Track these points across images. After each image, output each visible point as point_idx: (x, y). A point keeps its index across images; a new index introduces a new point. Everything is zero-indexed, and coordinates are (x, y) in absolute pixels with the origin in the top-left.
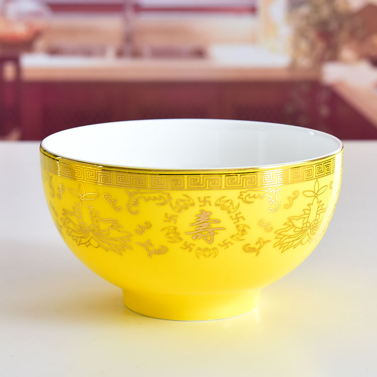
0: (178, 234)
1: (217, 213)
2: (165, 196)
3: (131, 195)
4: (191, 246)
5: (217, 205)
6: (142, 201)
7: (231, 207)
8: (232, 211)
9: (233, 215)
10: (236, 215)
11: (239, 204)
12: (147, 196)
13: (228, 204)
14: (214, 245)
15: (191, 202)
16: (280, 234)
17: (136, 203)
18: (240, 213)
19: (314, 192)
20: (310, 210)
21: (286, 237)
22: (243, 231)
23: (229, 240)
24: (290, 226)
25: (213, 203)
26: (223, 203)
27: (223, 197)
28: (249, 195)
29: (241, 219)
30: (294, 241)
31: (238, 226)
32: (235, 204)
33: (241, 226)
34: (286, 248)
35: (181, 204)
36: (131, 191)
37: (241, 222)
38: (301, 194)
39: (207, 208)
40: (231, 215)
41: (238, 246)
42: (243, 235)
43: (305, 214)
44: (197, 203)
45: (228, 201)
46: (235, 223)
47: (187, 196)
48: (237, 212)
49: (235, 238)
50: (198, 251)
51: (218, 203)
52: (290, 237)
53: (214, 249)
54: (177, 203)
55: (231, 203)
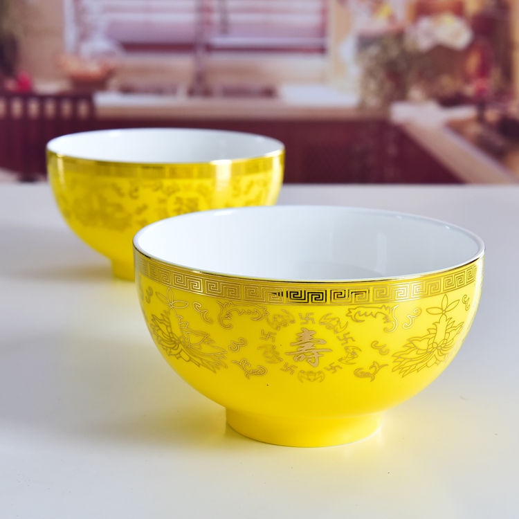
0: (277, 353)
1: (321, 332)
2: (261, 311)
3: (222, 306)
4: (292, 368)
5: (321, 323)
6: (234, 314)
7: (338, 327)
8: (339, 330)
9: (341, 335)
10: (345, 335)
11: (347, 323)
12: (240, 308)
13: (334, 323)
14: (320, 368)
15: (291, 318)
16: (399, 357)
17: (228, 316)
18: (349, 333)
19: (442, 309)
20: (436, 329)
21: (406, 361)
22: (354, 353)
23: (337, 363)
24: (411, 348)
25: (317, 320)
26: (328, 321)
27: (328, 315)
28: (359, 312)
29: (350, 341)
30: (417, 364)
31: (346, 348)
32: (343, 323)
33: (350, 348)
34: (408, 372)
35: (280, 320)
36: (223, 301)
37: (350, 343)
38: (424, 311)
39: (310, 326)
40: (337, 335)
41: (348, 370)
42: (354, 358)
43: (430, 334)
44: (298, 321)
45: (334, 319)
46: (343, 344)
47: (286, 312)
48: (346, 332)
49: (343, 361)
50: (300, 374)
51: (323, 320)
52: (411, 360)
53: (320, 372)
54: (275, 318)
55: (338, 321)
